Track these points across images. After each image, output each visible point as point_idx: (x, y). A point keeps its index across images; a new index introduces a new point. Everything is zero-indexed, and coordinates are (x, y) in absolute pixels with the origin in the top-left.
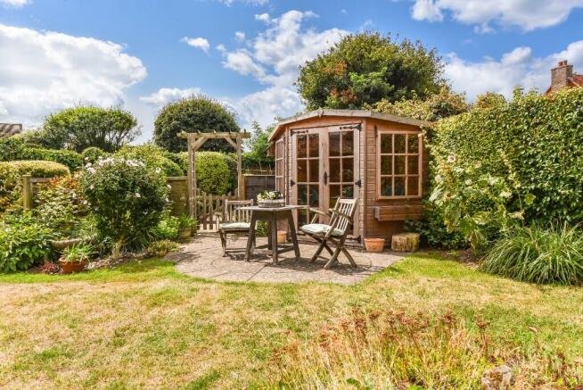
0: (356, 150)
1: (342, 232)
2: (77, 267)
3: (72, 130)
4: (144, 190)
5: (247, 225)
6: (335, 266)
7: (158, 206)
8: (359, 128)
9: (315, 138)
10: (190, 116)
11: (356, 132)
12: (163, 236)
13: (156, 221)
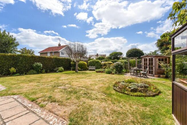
0: (153, 61)
1: (146, 73)
2: (113, 74)
3: (113, 56)
4: (121, 66)
5: (133, 71)
6: (144, 77)
7: (123, 68)
8: (154, 57)
9: (147, 59)
10: (133, 52)
11: (153, 58)
12: (123, 72)
13: (122, 70)
